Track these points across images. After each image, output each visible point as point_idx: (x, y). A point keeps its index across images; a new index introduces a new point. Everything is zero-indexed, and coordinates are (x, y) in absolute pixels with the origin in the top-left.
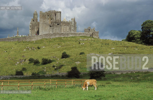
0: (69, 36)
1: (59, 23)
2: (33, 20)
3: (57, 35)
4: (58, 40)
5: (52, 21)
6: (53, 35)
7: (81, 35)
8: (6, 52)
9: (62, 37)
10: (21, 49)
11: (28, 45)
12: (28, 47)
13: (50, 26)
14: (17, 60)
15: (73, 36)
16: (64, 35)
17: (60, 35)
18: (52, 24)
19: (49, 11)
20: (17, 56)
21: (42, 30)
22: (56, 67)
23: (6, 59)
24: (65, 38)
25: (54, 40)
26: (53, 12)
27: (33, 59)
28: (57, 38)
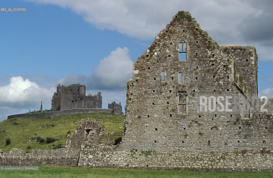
0: (89, 113)
1: (82, 98)
2: (56, 95)
3: (77, 111)
4: (76, 117)
5: (74, 95)
6: (72, 111)
7: (101, 112)
8: (22, 129)
9: (81, 114)
10: (36, 126)
11: (44, 123)
12: (43, 124)
13: (73, 101)
14: (29, 138)
15: (94, 112)
16: (83, 112)
17: (79, 111)
18: (75, 99)
19: (73, 85)
20: (30, 134)
21: (64, 105)
22: (56, 146)
23: (20, 136)
24: (84, 115)
25: (72, 117)
26: (77, 86)
27: (40, 138)
28: (76, 115)
